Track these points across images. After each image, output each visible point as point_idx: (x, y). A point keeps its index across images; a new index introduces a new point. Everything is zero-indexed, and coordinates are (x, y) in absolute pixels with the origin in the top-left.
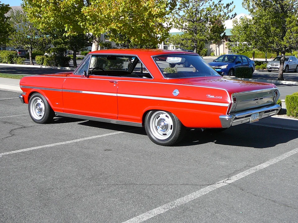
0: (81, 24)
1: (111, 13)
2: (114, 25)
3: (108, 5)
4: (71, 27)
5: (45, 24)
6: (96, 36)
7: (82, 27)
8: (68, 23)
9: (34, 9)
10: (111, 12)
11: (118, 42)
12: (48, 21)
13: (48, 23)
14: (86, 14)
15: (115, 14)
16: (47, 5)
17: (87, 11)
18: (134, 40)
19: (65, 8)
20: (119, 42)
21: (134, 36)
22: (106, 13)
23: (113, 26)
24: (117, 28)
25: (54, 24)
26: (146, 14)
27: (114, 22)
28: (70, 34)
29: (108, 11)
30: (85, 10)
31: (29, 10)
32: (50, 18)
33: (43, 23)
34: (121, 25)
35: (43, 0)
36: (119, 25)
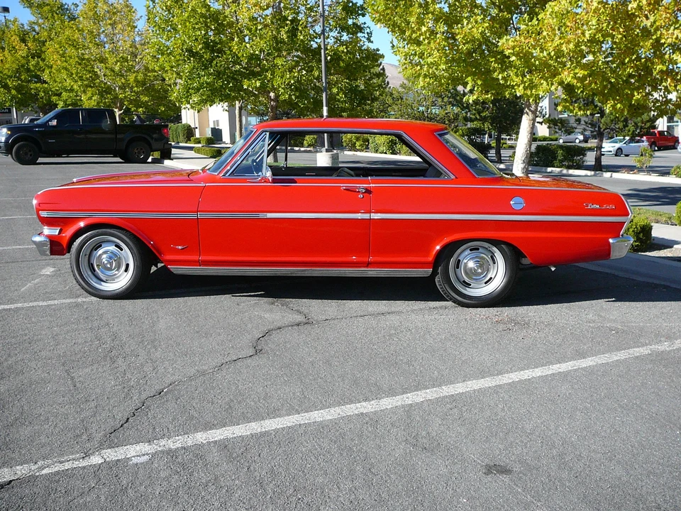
0: (500, 77)
1: (564, 46)
2: (569, 73)
3: (556, 28)
4: (479, 82)
5: (430, 78)
6: (531, 101)
7: (501, 81)
8: (474, 74)
9: (410, 50)
10: (563, 44)
11: (576, 113)
12: (435, 73)
13: (434, 76)
14: (507, 53)
15: (571, 46)
16: (433, 39)
17: (511, 44)
18: (614, 106)
19: (467, 43)
20: (579, 113)
21: (614, 99)
22: (551, 47)
23: (567, 77)
24: (575, 81)
25: (449, 79)
26: (649, 43)
27: (569, 66)
28: (477, 98)
29: (557, 42)
30: (506, 43)
31: (399, 51)
32: (440, 65)
33: (425, 76)
34: (586, 73)
35: (424, 29)
36: (581, 73)
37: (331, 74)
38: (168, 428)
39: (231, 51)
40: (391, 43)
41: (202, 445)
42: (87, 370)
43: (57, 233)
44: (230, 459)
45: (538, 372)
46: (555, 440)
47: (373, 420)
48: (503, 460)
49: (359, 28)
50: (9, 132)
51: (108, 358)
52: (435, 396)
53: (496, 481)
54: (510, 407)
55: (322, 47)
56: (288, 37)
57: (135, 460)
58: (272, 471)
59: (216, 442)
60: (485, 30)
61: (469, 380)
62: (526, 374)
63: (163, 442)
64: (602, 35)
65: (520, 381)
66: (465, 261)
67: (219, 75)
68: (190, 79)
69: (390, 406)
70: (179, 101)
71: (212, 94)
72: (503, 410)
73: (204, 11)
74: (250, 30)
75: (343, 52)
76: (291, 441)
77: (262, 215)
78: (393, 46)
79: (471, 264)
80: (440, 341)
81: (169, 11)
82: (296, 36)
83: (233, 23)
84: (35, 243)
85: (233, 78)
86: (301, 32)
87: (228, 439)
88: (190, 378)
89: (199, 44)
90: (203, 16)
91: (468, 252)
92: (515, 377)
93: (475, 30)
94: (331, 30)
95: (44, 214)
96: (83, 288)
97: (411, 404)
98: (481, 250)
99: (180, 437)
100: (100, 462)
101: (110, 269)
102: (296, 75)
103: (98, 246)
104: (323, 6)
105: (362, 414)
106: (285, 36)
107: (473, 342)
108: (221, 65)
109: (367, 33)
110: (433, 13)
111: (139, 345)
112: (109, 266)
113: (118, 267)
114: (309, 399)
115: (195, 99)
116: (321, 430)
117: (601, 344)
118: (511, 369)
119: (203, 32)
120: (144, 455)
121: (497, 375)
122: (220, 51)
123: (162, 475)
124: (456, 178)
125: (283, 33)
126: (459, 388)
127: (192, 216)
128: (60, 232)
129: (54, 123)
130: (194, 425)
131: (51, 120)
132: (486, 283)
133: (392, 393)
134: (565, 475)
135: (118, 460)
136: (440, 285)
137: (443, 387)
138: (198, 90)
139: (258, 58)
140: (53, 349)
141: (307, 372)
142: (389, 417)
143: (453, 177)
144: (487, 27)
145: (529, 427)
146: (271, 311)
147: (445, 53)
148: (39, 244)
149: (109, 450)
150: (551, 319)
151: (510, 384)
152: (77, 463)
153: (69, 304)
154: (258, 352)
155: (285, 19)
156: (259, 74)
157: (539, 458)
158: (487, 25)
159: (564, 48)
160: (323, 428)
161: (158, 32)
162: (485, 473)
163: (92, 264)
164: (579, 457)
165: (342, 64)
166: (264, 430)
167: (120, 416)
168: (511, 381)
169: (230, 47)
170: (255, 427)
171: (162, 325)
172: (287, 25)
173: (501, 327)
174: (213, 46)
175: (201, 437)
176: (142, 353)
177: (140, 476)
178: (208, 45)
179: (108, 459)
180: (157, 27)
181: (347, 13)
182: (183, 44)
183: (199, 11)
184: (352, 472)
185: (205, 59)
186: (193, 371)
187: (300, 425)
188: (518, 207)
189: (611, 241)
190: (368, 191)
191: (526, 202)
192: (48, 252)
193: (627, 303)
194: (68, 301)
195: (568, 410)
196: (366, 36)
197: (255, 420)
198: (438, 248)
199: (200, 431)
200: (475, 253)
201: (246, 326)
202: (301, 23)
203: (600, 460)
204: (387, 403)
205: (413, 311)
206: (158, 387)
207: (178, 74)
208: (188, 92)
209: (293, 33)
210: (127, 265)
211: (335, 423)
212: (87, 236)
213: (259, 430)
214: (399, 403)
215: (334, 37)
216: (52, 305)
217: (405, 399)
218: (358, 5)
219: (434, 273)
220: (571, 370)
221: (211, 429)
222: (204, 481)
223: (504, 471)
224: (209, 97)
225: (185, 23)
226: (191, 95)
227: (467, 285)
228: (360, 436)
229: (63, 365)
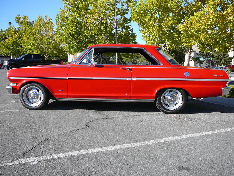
0: (178, 40)
1: (201, 26)
2: (203, 37)
3: (198, 20)
4: (170, 42)
5: (153, 41)
6: (189, 48)
7: (178, 41)
8: (168, 39)
9: (146, 31)
11: (205, 52)
12: (155, 39)
14: (180, 30)
15: (203, 26)
16: (154, 27)
18: (219, 49)
19: (166, 28)
20: (206, 52)
21: (219, 46)
22: (196, 27)
24: (205, 40)
27: (202, 34)
28: (170, 47)
29: (198, 25)
30: (180, 27)
31: (142, 32)
32: (156, 36)
33: (151, 40)
34: (209, 36)
35: (151, 23)
36: (207, 36)
37: (119, 42)
38: (48, 152)
39: (84, 34)
40: (139, 29)
41: (61, 158)
42: (20, 132)
43: (15, 85)
44: (72, 163)
45: (197, 135)
46: (207, 158)
47: (132, 150)
48: (185, 165)
49: (129, 27)
50: (8, 62)
51: (29, 128)
52: (156, 142)
53: (183, 173)
54: (187, 146)
55: (116, 32)
56: (104, 29)
57: (32, 163)
58: (89, 168)
59: (67, 157)
60: (172, 23)
61: (170, 137)
62: (193, 135)
63: (45, 157)
64: (214, 23)
65: (190, 138)
66: (167, 96)
67: (80, 42)
68: (70, 44)
69: (139, 145)
70: (66, 51)
71: (78, 49)
72: (184, 147)
73: (75, 20)
74: (91, 27)
75: (123, 35)
76: (98, 156)
77: (91, 78)
78: (140, 30)
79: (169, 98)
80: (158, 124)
81: (64, 21)
82: (107, 29)
83: (85, 25)
84: (7, 88)
85: (85, 44)
86: (108, 28)
87: (72, 156)
88: (60, 135)
89: (74, 32)
90: (75, 22)
91: (168, 93)
92: (188, 136)
93: (169, 23)
94: (119, 28)
95: (10, 78)
96: (24, 106)
97: (147, 145)
98: (173, 92)
99: (52, 155)
100: (18, 163)
101: (34, 99)
102: (106, 42)
103: (30, 90)
104: (116, 19)
105: (127, 148)
106: (103, 29)
107: (171, 125)
108: (81, 39)
109: (131, 29)
110: (154, 18)
111: (42, 124)
112: (34, 97)
113: (37, 98)
114: (106, 142)
115: (72, 50)
116: (110, 153)
117: (221, 126)
118: (186, 133)
119: (75, 27)
120: (36, 161)
121: (181, 135)
122: (81, 34)
123: (43, 168)
124: (163, 65)
125: (102, 28)
126: (166, 139)
127: (65, 79)
128: (16, 85)
129: (24, 59)
130: (59, 151)
131: (22, 58)
132: (175, 105)
133: (139, 141)
134: (213, 171)
135: (25, 163)
136: (158, 105)
137: (160, 139)
138: (73, 47)
139: (93, 36)
140: (9, 125)
141: (106, 134)
142: (138, 149)
143: (162, 65)
144: (173, 22)
145: (195, 153)
146: (94, 114)
147: (158, 31)
148: (8, 89)
149: (22, 159)
150: (200, 118)
151: (186, 138)
152: (8, 164)
153: (18, 111)
154: (87, 127)
155: (103, 23)
156: (94, 42)
157: (201, 165)
158: (173, 21)
159: (201, 27)
160: (111, 152)
161: (60, 28)
162: (178, 170)
163: (28, 97)
164: (218, 164)
165: (122, 39)
166: (87, 153)
167: (30, 147)
168: (187, 137)
169: (84, 33)
170: (84, 152)
171: (52, 118)
172: (104, 25)
173: (181, 120)
174: (78, 33)
175: (61, 155)
176: (43, 127)
177: (33, 169)
178: (76, 32)
179: (21, 162)
180: (59, 26)
181: (124, 22)
182: (68, 32)
183: (74, 21)
184: (122, 168)
185: (76, 37)
186: (61, 133)
187: (102, 151)
188: (187, 76)
189: (222, 88)
190: (131, 70)
191: (190, 73)
192: (12, 92)
193: (229, 113)
194: (18, 110)
195: (211, 147)
196: (131, 30)
197: (83, 149)
198: (157, 91)
199: (61, 153)
200: (171, 93)
201: (84, 119)
202: (108, 24)
203: (227, 166)
204: (137, 144)
205: (147, 115)
206: (47, 138)
207: (66, 42)
208: (69, 48)
209: (106, 28)
210: (41, 97)
211: (116, 151)
212: (26, 86)
213: (85, 153)
214: (142, 144)
215: (120, 30)
216: (12, 112)
217: (144, 143)
218: (128, 19)
219: (156, 101)
220: (210, 134)
221: (65, 152)
222: (60, 171)
223: (187, 169)
224: (77, 50)
225: (69, 25)
226: (70, 49)
227: (168, 105)
228: (126, 156)
229: (11, 130)
